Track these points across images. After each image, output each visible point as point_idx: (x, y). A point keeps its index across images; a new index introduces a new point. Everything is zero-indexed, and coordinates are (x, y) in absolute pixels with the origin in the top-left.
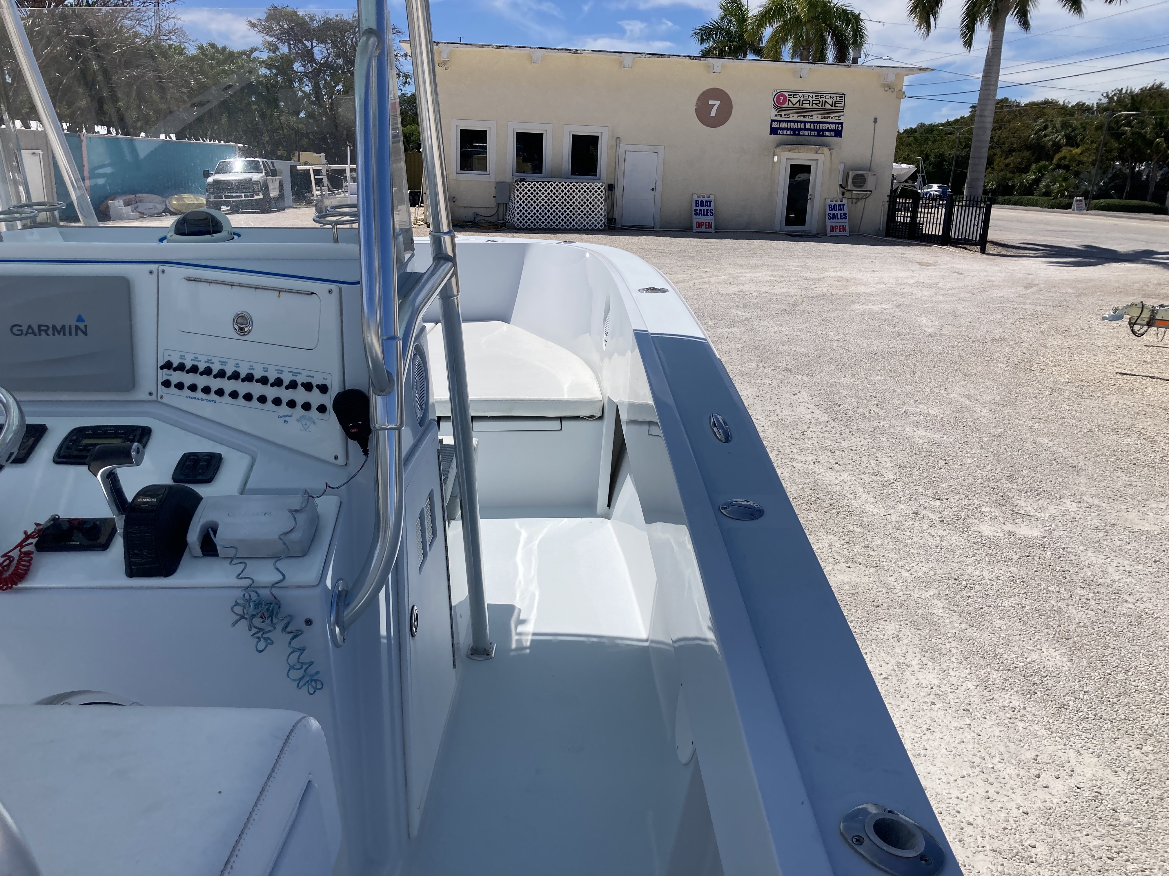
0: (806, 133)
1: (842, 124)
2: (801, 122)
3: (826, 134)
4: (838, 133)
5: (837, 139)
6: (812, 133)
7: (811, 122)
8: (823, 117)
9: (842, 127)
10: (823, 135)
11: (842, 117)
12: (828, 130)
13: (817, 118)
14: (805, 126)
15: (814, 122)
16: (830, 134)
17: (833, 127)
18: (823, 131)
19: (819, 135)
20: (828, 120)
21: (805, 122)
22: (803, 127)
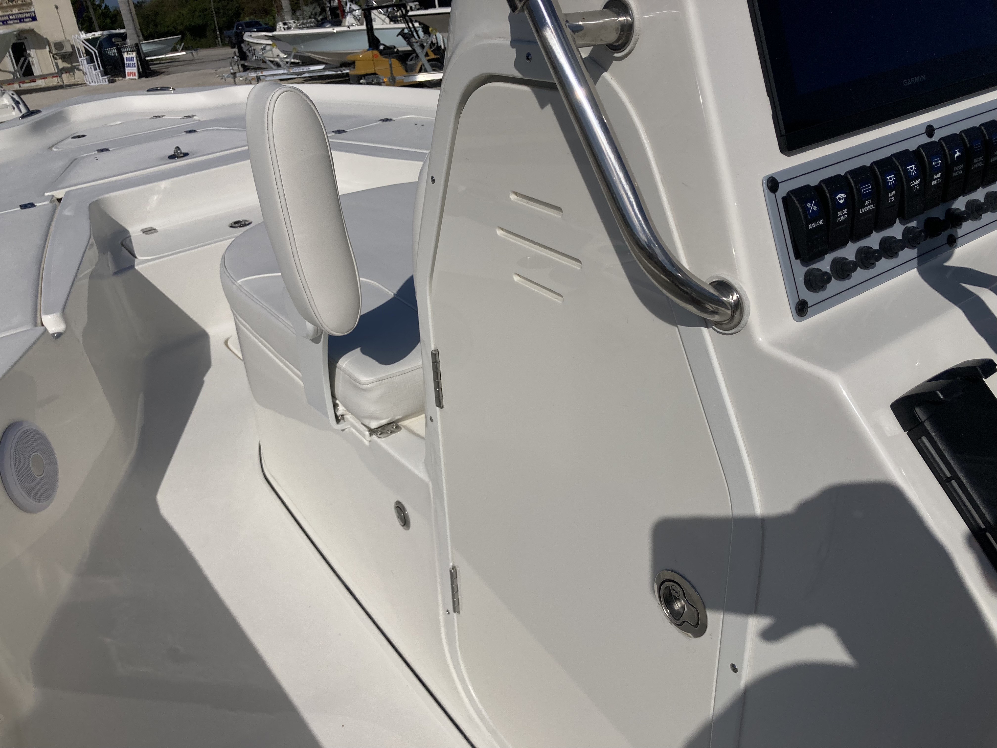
0: (12, 22)
1: (34, 12)
2: (6, 16)
3: (26, 20)
4: (34, 19)
5: (35, 22)
6: (16, 21)
7: (12, 15)
8: (19, 10)
9: (35, 14)
10: (24, 22)
11: (32, 8)
12: (26, 18)
13: (15, 11)
14: (9, 17)
15: (14, 14)
16: (28, 20)
17: (28, 15)
18: (23, 19)
19: (21, 22)
20: (23, 11)
21: (8, 16)
22: (7, 18)
